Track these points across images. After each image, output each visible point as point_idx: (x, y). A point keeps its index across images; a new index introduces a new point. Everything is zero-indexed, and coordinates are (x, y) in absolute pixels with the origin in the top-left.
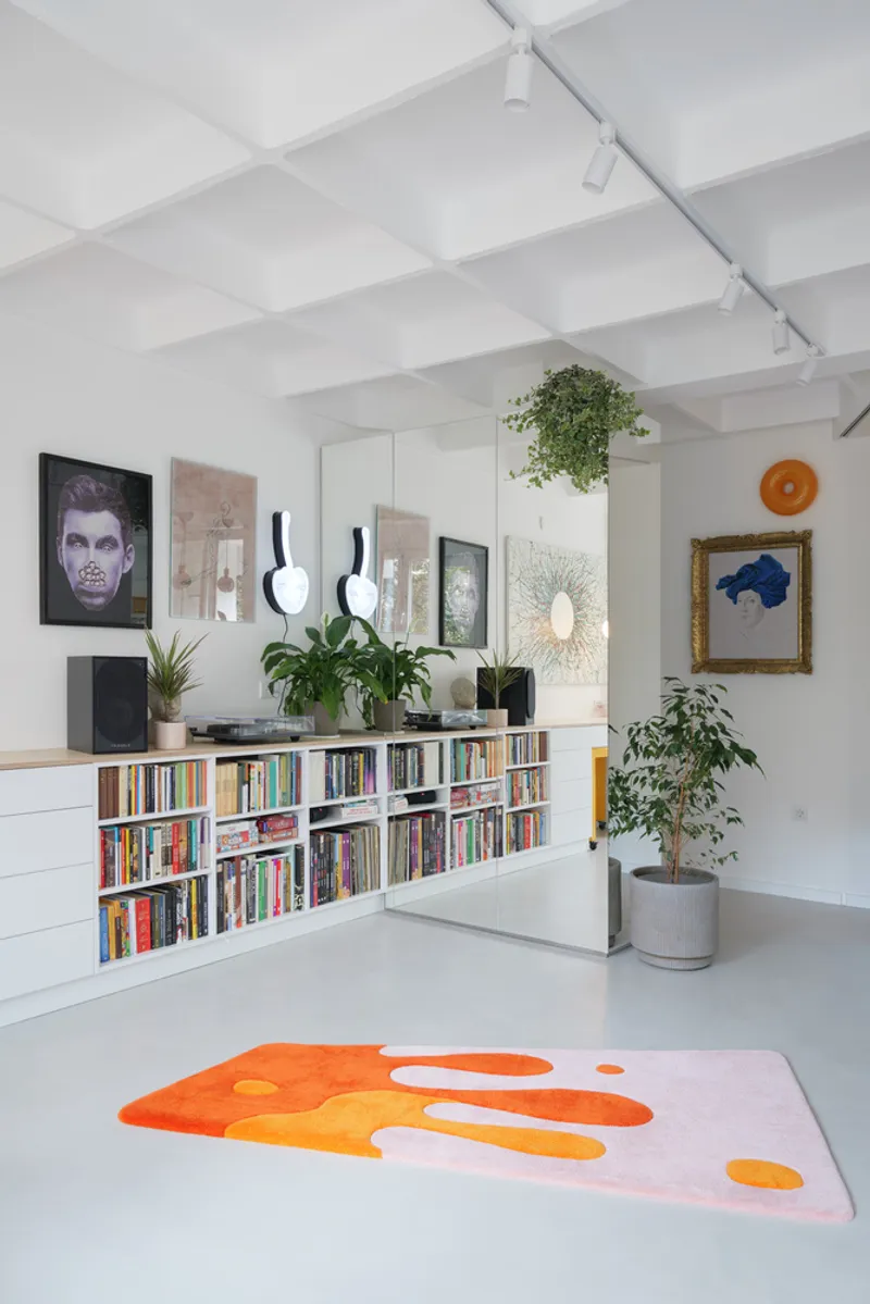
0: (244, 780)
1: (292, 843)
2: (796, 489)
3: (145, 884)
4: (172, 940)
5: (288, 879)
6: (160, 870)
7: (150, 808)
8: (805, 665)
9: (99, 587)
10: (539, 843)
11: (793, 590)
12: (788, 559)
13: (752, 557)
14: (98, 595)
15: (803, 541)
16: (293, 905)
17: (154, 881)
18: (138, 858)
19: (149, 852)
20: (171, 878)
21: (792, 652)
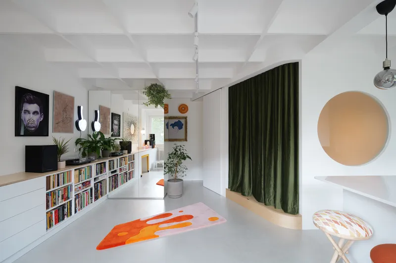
0: (80, 174)
1: (90, 188)
2: (185, 109)
3: (57, 206)
4: (63, 219)
5: (89, 196)
6: (61, 201)
7: (58, 185)
8: (186, 140)
9: (34, 125)
10: (132, 177)
11: (184, 127)
12: (183, 121)
13: (177, 120)
14: (34, 127)
15: (186, 118)
16: (90, 202)
17: (59, 205)
18: (56, 199)
19: (58, 197)
20: (64, 203)
21: (183, 137)
